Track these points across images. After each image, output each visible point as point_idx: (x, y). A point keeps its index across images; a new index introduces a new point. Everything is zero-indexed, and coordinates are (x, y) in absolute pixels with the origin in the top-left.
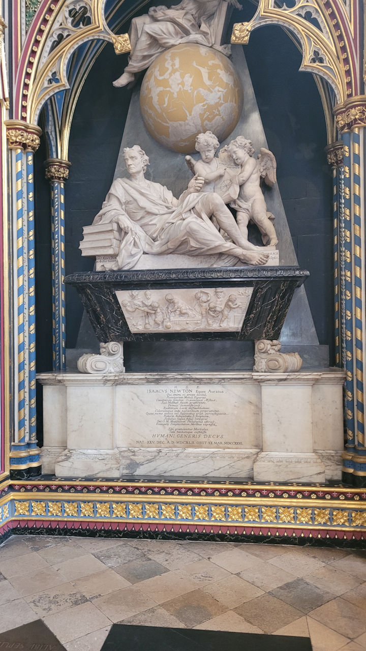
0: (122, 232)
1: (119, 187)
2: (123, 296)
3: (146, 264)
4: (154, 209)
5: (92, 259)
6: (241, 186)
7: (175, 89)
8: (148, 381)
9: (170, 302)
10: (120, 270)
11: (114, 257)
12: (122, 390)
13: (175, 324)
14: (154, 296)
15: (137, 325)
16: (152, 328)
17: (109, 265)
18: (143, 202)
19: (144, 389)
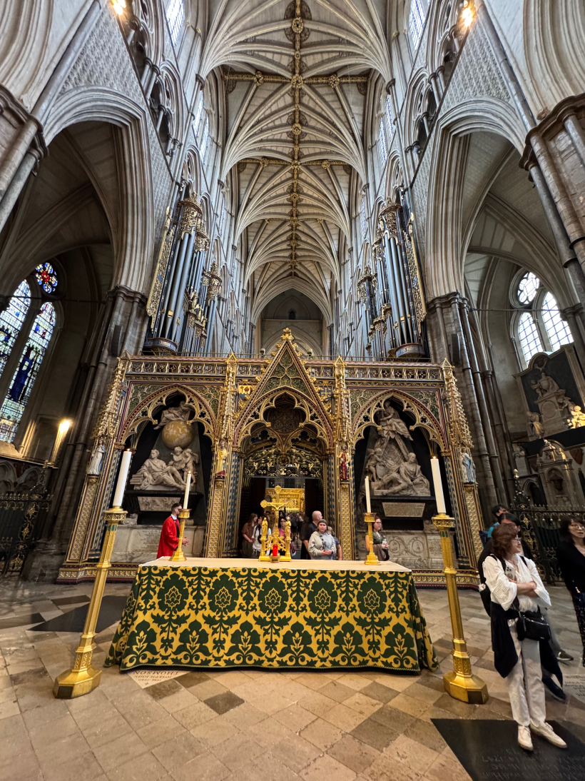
0: (145, 477)
1: (147, 462)
2: (140, 499)
3: (150, 488)
4: (157, 470)
5: (133, 485)
6: (186, 464)
7: (171, 434)
8: (143, 528)
9: (154, 501)
10: (141, 490)
11: (140, 485)
12: (134, 531)
13: (155, 508)
14: (149, 499)
15: (143, 508)
16: (147, 509)
17: (138, 488)
18: (154, 467)
19: (141, 531)
